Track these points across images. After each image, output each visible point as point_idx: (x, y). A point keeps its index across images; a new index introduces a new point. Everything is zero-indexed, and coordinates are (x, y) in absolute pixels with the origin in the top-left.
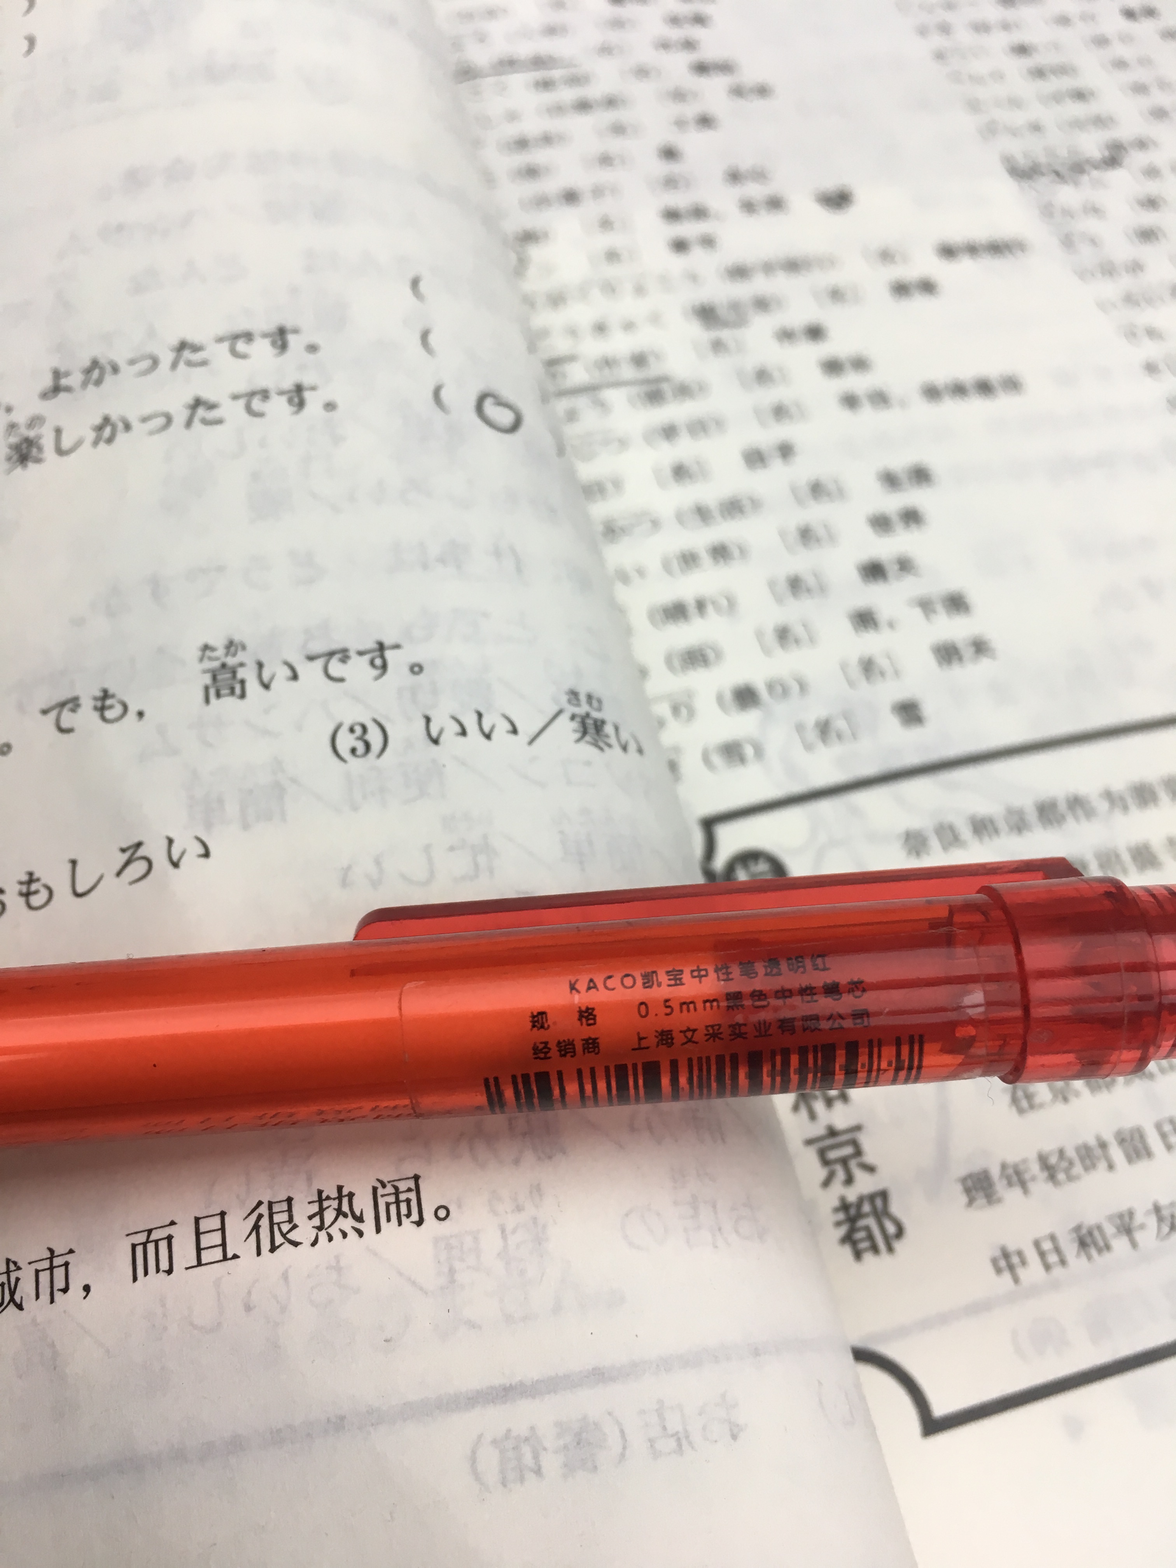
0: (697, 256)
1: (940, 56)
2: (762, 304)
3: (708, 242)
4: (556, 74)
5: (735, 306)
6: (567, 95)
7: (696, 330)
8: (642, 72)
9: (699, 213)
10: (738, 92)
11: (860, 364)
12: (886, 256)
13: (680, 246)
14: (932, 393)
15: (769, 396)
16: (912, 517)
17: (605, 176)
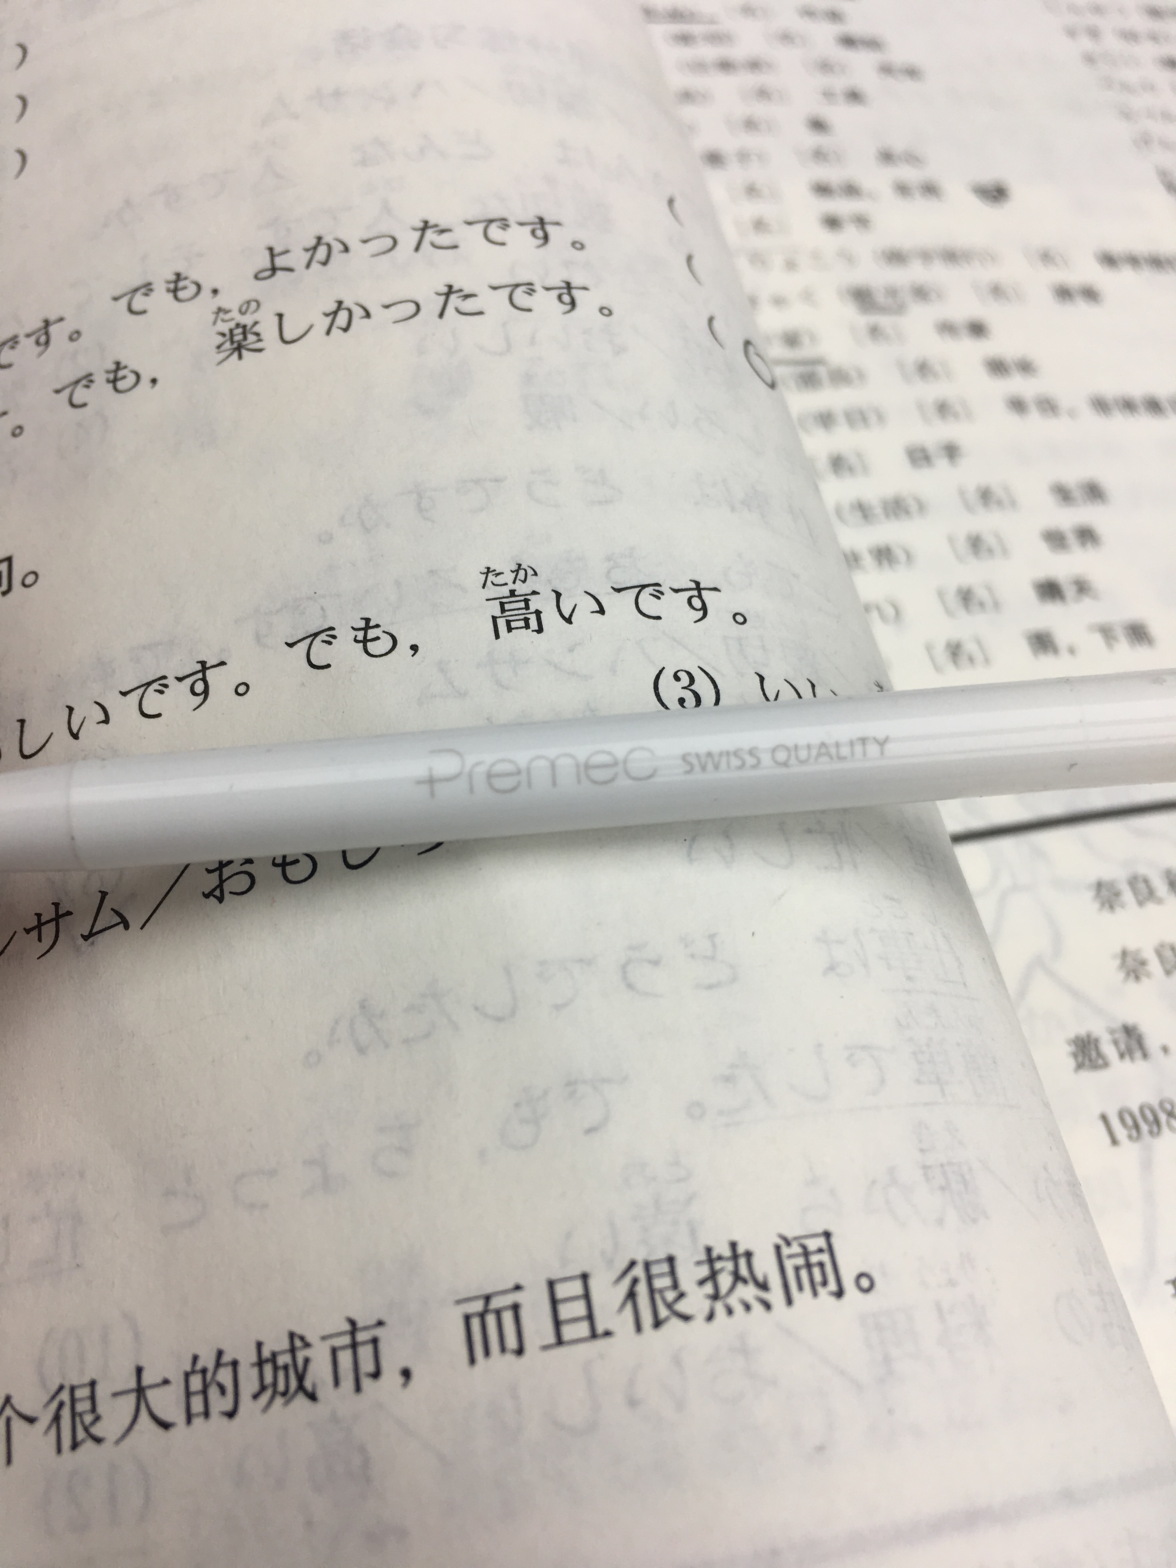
0: (850, 235)
1: (1089, 59)
2: (921, 293)
3: (862, 221)
4: (696, 29)
5: (892, 292)
6: (709, 52)
7: (850, 312)
8: (786, 38)
9: (851, 190)
10: (886, 70)
11: (1026, 367)
12: (1046, 257)
13: (832, 223)
14: (1101, 405)
15: (932, 391)
16: (1087, 535)
17: (748, 141)
